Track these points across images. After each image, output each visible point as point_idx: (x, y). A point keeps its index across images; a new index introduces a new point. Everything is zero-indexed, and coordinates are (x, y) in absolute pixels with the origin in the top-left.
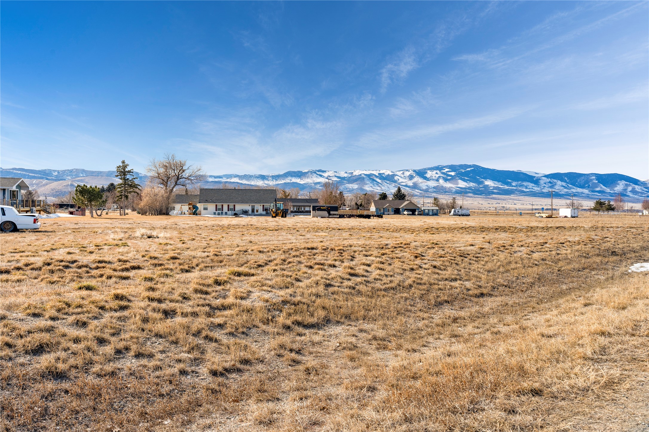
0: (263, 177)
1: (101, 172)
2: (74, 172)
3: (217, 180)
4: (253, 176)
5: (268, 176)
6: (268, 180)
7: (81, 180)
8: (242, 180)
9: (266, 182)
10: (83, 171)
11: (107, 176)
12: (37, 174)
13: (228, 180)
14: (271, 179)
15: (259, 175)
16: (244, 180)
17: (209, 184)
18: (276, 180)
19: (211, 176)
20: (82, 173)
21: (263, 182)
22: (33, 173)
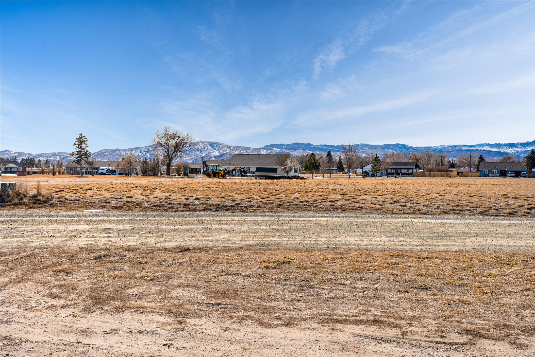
0: (512, 145)
1: (379, 146)
2: (360, 146)
3: (470, 148)
4: (502, 144)
5: (517, 144)
6: (517, 148)
7: (364, 151)
8: (492, 148)
9: (515, 149)
10: (366, 145)
11: (383, 148)
12: (335, 148)
13: (480, 149)
14: (520, 146)
15: (509, 143)
16: (494, 148)
17: (462, 152)
18: (525, 147)
19: (465, 146)
20: (365, 147)
21: (512, 149)
22: (333, 148)
